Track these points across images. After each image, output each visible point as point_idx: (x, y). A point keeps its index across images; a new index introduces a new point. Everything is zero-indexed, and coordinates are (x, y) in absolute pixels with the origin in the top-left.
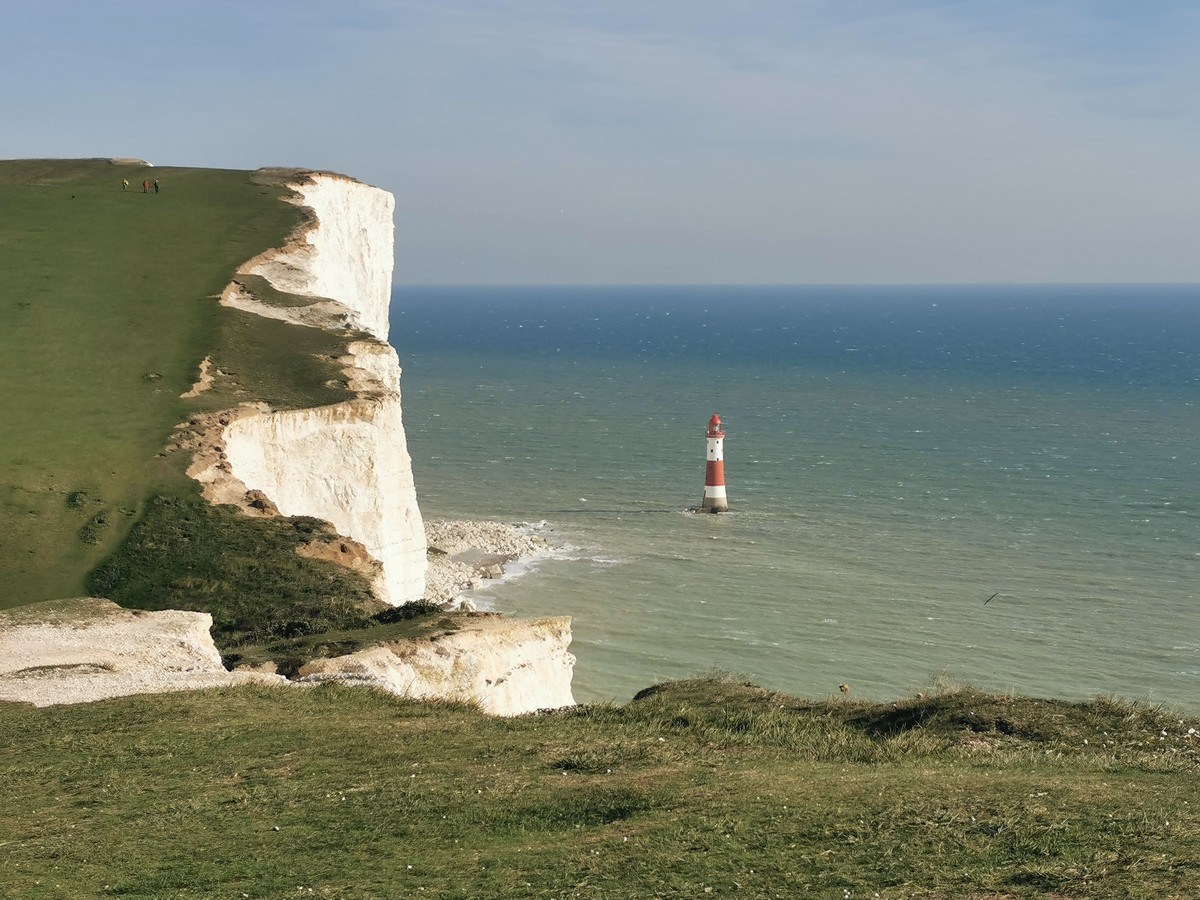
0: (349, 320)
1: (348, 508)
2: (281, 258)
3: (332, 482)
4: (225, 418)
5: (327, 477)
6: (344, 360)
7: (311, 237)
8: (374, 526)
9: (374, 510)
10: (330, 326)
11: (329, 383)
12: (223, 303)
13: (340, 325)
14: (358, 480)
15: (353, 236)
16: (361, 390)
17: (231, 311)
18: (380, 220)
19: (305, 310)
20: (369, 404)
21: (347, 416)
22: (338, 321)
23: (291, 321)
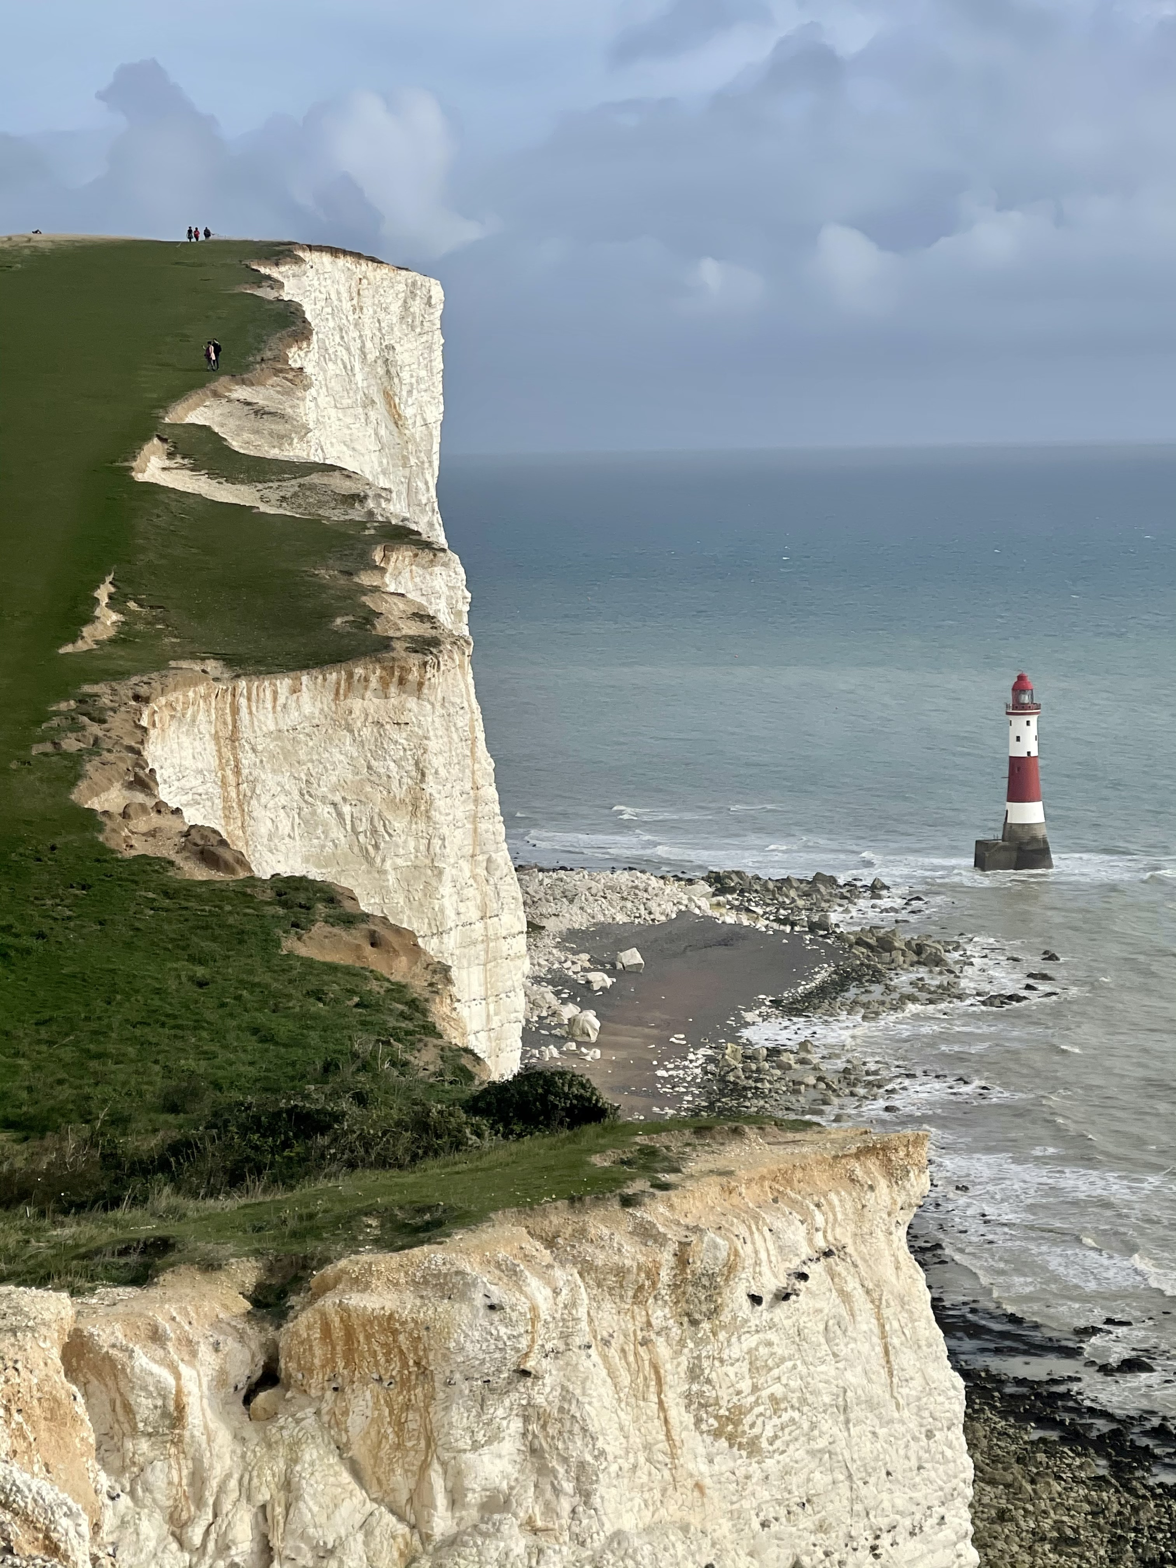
0: (371, 504)
1: (378, 860)
2: (241, 392)
3: (346, 809)
4: (143, 690)
5: (337, 799)
6: (366, 579)
7: (296, 357)
8: (429, 892)
9: (428, 862)
10: (336, 515)
11: (339, 621)
12: (140, 477)
13: (357, 514)
14: (394, 804)
15: (371, 357)
16: (398, 634)
17: (152, 488)
18: (418, 330)
19: (291, 486)
20: (415, 660)
21: (374, 682)
22: (352, 506)
23: (264, 508)
